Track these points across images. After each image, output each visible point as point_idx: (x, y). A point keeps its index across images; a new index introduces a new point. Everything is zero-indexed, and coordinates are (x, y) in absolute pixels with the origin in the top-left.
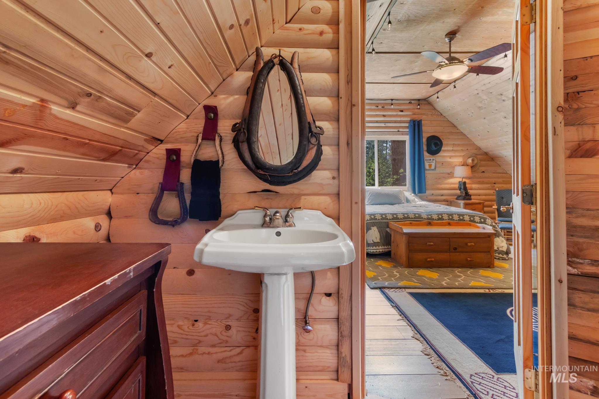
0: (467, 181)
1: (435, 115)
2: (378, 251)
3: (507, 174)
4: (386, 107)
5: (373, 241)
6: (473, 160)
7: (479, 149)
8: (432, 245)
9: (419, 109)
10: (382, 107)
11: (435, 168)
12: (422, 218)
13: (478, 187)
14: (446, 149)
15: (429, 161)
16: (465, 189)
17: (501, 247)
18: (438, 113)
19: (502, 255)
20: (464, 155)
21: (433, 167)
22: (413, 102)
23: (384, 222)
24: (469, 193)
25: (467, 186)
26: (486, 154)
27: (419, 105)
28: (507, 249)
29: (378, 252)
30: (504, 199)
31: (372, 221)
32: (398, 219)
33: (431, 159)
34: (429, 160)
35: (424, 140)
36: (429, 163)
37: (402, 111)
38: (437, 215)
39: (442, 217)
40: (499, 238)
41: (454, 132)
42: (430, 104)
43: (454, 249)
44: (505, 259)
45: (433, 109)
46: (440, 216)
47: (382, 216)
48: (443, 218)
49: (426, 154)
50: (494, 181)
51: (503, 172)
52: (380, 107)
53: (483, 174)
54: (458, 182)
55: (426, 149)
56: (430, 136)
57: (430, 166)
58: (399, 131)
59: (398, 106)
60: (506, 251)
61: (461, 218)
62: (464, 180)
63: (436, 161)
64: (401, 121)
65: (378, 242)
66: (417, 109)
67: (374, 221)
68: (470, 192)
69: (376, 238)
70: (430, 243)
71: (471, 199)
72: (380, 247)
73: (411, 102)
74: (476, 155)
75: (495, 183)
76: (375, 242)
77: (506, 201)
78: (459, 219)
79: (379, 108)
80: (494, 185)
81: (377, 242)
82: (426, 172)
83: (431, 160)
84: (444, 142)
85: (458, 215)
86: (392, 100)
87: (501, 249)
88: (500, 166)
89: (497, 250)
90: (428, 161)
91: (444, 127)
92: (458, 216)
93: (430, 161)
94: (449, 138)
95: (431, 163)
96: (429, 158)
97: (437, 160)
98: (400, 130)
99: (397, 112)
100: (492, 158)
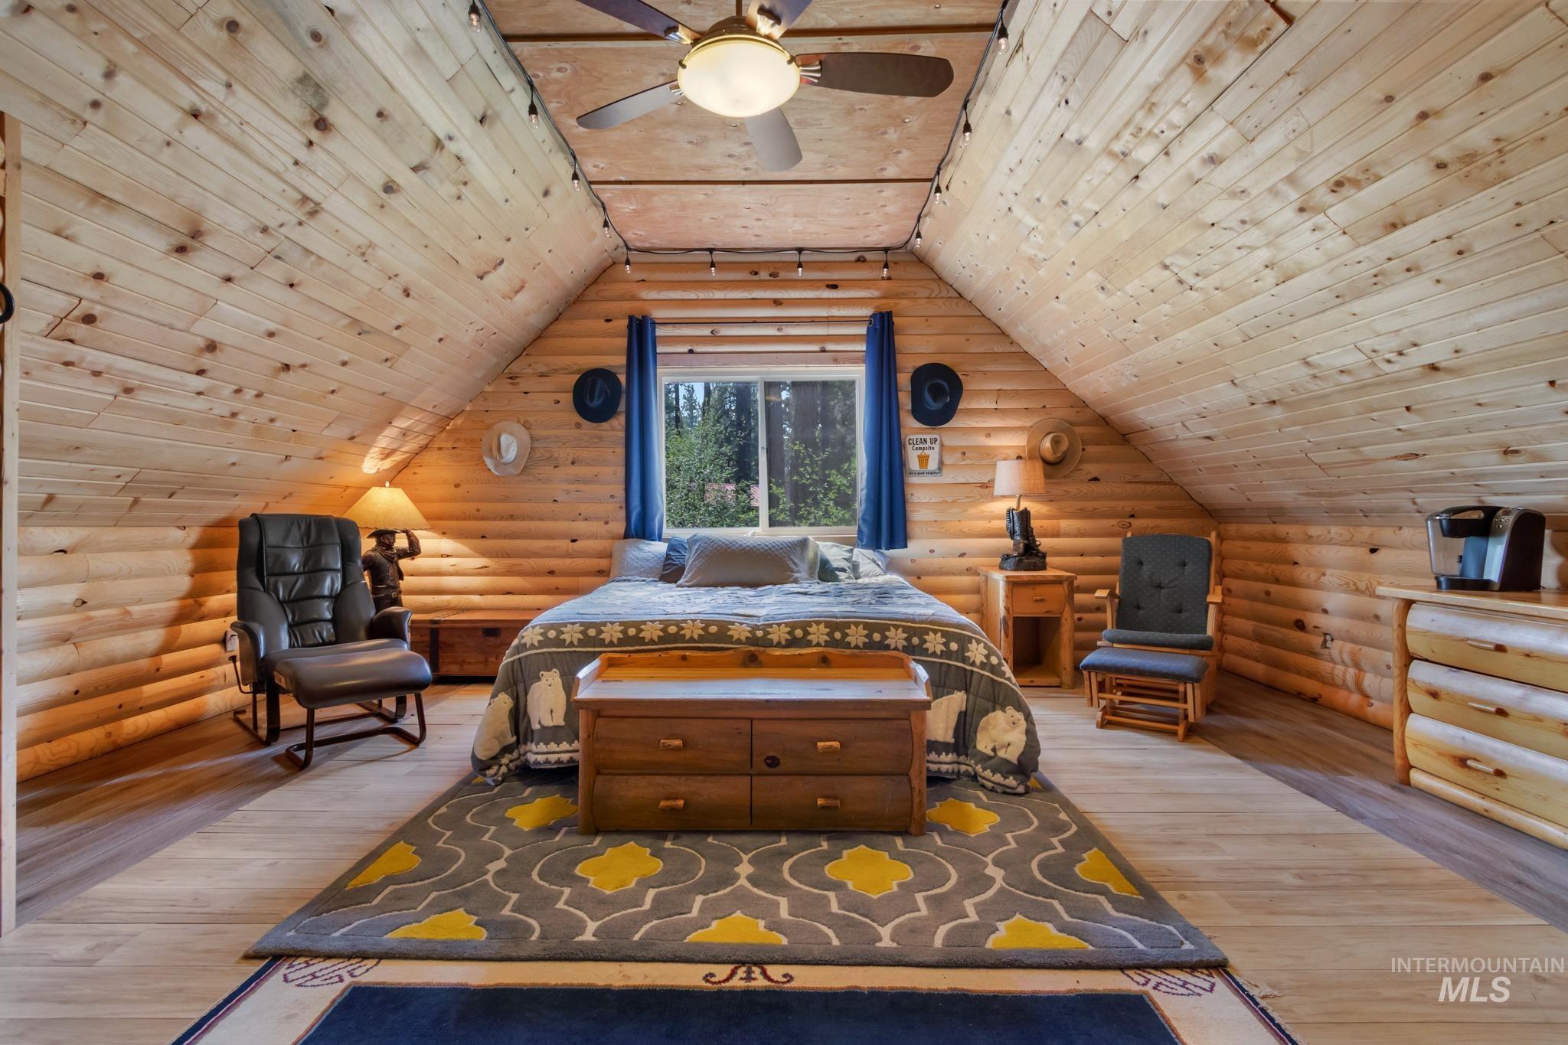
0: (1033, 507)
1: (941, 298)
2: (553, 758)
3: (1173, 486)
4: (783, 275)
5: (540, 723)
6: (1056, 442)
7: (1081, 404)
8: (677, 749)
9: (889, 279)
10: (770, 275)
11: (940, 469)
12: (730, 639)
13: (1079, 529)
14: (974, 405)
15: (921, 446)
16: (1027, 532)
17: (1003, 747)
18: (948, 292)
19: (1002, 776)
20: (1032, 427)
21: (933, 465)
22: (869, 256)
23: (590, 652)
24: (1040, 548)
25: (1034, 523)
26: (1103, 420)
27: (886, 266)
28: (1023, 753)
29: (553, 761)
30: (1145, 568)
31: (545, 650)
32: (641, 641)
33: (928, 437)
34: (921, 443)
35: (904, 380)
36: (919, 452)
37: (834, 287)
38: (788, 629)
39: (807, 633)
40: (1005, 712)
41: (1001, 351)
42: (922, 261)
43: (768, 761)
44: (1013, 791)
45: (933, 280)
46: (799, 633)
47: (583, 633)
48: (810, 637)
49: (910, 424)
50: (1128, 509)
51: (1158, 480)
52: (764, 275)
53: (1094, 485)
54: (1005, 512)
55: (909, 407)
56: (922, 364)
57: (923, 460)
58: (823, 351)
59: (822, 269)
60: (1019, 760)
61: (877, 637)
62: (1024, 505)
63: (942, 445)
64: (830, 319)
65: (557, 727)
66: (883, 279)
67: (554, 649)
68: (1044, 543)
69: (552, 711)
70: (669, 742)
71: (1044, 567)
72: (565, 743)
73: (863, 257)
74: (1072, 424)
75: (1132, 516)
76: (547, 727)
77: (1148, 573)
78: (867, 640)
79: (762, 278)
80: (1131, 520)
81: (551, 727)
82: (914, 480)
83: (925, 441)
84: (969, 384)
85: (866, 626)
86: (800, 250)
87: (1001, 754)
88: (1151, 461)
89: (991, 758)
90: (916, 446)
91: (968, 337)
92: (866, 632)
93: (925, 446)
94: (985, 373)
95: (927, 452)
96: (919, 437)
97: (947, 443)
98: (830, 347)
99: (818, 288)
100: (1124, 435)
